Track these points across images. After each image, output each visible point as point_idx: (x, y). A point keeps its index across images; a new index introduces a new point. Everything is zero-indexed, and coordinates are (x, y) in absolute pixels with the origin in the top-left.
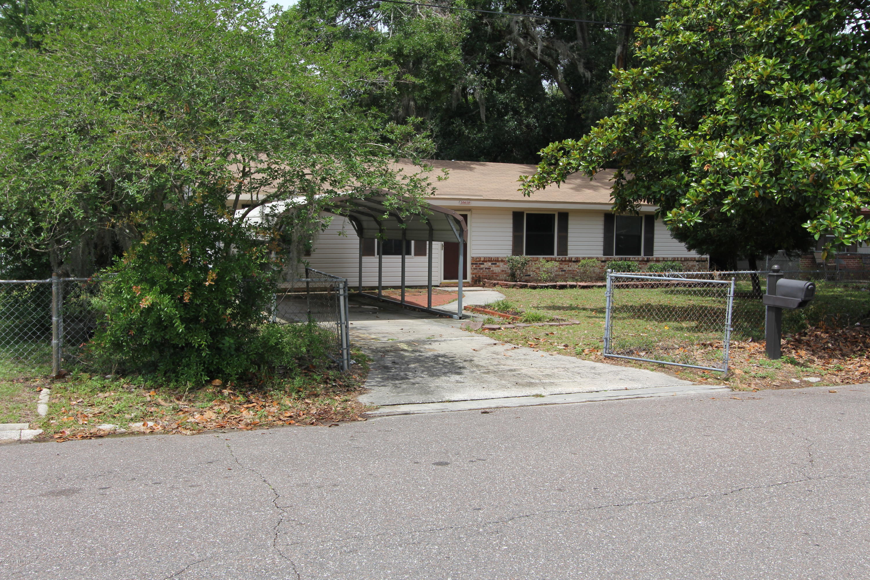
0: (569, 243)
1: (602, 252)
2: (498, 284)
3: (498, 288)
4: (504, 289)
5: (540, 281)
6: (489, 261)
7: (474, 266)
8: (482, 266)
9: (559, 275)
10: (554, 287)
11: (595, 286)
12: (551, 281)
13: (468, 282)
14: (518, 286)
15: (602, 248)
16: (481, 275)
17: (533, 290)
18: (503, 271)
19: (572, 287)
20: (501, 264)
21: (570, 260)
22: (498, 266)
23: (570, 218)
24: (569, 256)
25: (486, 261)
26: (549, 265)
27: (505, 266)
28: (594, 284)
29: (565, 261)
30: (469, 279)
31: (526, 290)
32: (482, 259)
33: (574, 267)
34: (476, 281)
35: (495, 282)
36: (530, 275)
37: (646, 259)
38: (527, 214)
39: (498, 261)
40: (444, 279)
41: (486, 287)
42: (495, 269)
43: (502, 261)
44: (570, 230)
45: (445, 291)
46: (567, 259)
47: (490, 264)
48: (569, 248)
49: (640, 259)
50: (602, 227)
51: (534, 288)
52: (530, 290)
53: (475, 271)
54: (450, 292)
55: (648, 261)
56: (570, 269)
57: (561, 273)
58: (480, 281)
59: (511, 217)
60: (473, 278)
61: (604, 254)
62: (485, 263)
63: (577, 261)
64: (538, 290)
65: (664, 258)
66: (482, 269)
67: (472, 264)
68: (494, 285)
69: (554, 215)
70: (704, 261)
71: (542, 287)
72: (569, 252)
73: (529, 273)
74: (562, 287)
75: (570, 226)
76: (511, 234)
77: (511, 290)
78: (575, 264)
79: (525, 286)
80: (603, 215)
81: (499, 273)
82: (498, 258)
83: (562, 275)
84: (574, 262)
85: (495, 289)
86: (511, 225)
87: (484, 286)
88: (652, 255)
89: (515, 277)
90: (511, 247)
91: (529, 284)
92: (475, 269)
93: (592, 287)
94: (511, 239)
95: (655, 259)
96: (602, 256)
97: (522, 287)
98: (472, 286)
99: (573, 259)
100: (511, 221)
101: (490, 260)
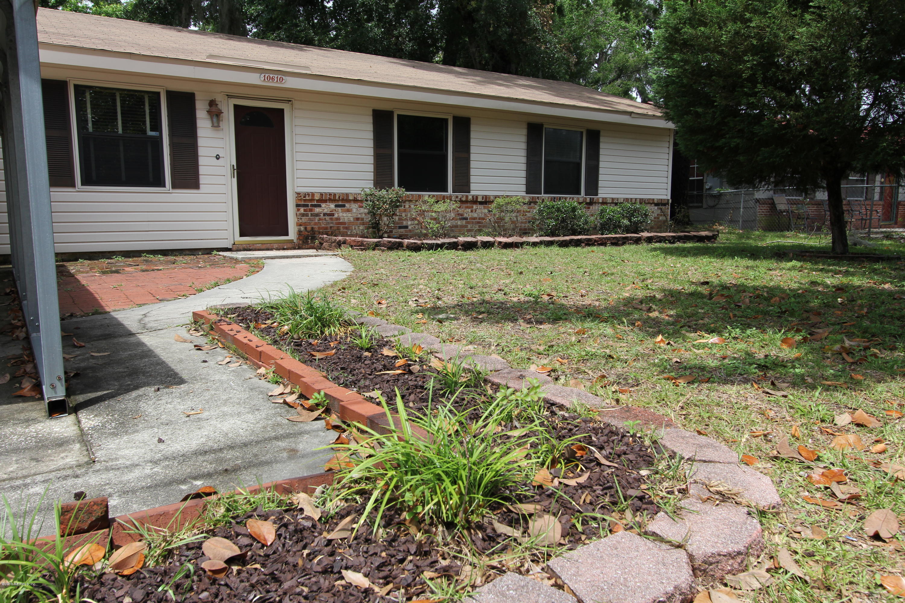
0: (473, 172)
1: (524, 188)
2: (344, 242)
3: (346, 250)
4: (356, 253)
5: (426, 236)
6: (331, 200)
7: (302, 210)
8: (317, 210)
9: (456, 226)
10: (454, 246)
11: (528, 243)
12: (445, 236)
13: (291, 241)
14: (384, 245)
15: (524, 181)
16: (316, 227)
17: (414, 254)
18: (358, 219)
19: (487, 245)
20: (354, 207)
21: (475, 201)
22: (348, 211)
23: (473, 128)
24: (472, 193)
25: (325, 201)
26: (441, 207)
27: (362, 210)
28: (525, 239)
29: (466, 202)
30: (292, 235)
31: (400, 253)
32: (317, 197)
33: (480, 211)
34: (307, 238)
35: (340, 238)
36: (406, 227)
37: (588, 201)
38: (399, 116)
39: (348, 201)
40: (242, 235)
41: (324, 249)
42: (342, 215)
43: (355, 200)
44: (473, 150)
45: (232, 258)
46: (470, 198)
47: (332, 206)
48: (473, 179)
49: (581, 200)
50: (524, 146)
51: (416, 248)
52: (408, 253)
53: (304, 220)
54: (237, 261)
55: (591, 203)
56: (475, 215)
57: (459, 223)
58: (314, 238)
59: (370, 119)
60: (300, 232)
61: (528, 192)
62: (323, 205)
63: (486, 201)
64: (423, 252)
65: (613, 199)
66: (317, 215)
67: (298, 206)
68: (339, 245)
69: (446, 120)
70: (664, 205)
71: (431, 247)
72: (473, 186)
73: (405, 223)
74: (469, 246)
75: (473, 142)
76: (371, 152)
77: (370, 253)
78: (482, 207)
79: (398, 246)
80: (525, 126)
81: (350, 223)
82: (347, 195)
83: (462, 226)
84: (481, 203)
85: (339, 252)
86: (371, 135)
87: (320, 247)
88: (597, 195)
89: (379, 230)
90: (371, 176)
91: (406, 241)
92: (303, 215)
93: (522, 244)
94: (371, 160)
95: (601, 201)
96: (524, 194)
97: (393, 247)
98: (299, 248)
99: (480, 199)
100: (370, 127)
101: (331, 198)
